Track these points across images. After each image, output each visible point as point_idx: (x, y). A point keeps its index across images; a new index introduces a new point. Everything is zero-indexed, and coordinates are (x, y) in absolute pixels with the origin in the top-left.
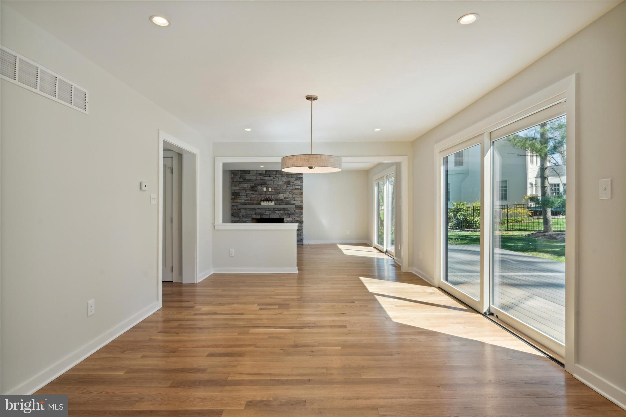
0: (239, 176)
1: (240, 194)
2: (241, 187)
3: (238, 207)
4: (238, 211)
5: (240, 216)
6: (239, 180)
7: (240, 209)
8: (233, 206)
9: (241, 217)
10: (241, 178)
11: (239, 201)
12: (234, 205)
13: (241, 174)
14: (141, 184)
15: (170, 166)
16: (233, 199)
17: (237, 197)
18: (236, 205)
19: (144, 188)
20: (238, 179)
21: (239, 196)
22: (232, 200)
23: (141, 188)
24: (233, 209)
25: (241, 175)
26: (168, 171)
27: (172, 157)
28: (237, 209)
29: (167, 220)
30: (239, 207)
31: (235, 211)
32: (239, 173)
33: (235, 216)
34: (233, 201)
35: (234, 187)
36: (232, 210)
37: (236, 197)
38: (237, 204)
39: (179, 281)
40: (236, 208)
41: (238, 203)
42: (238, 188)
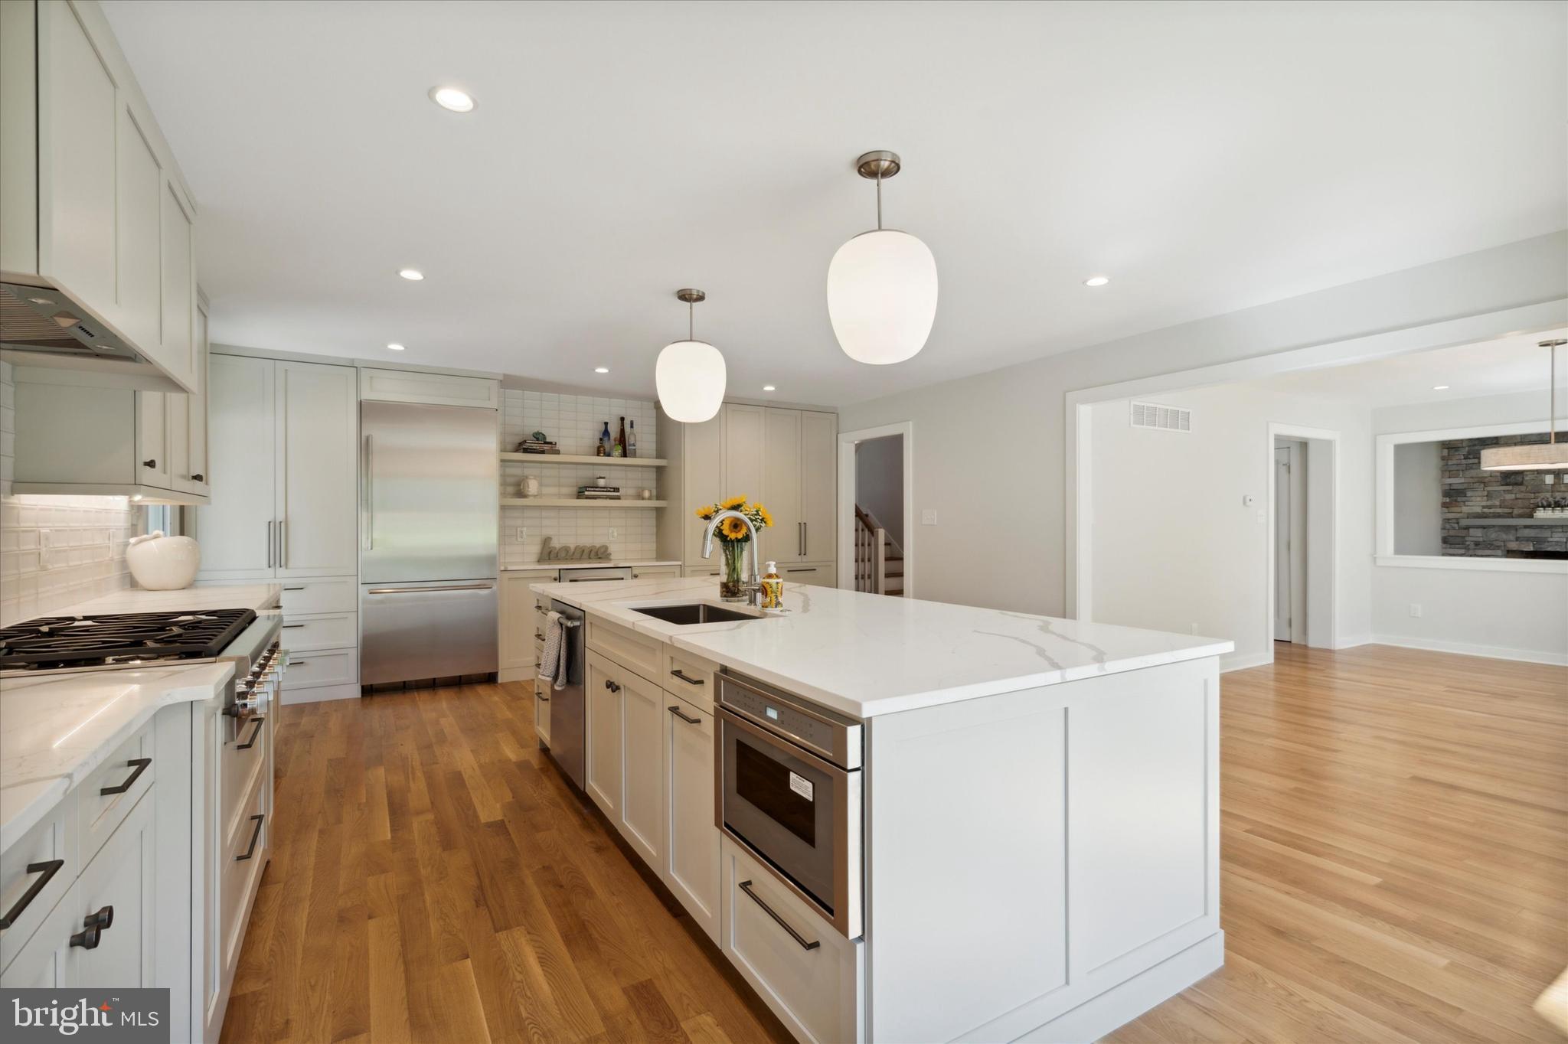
0: (1465, 451)
1: (1469, 494)
2: (1472, 477)
3: (1460, 524)
4: (1463, 533)
5: (1468, 543)
6: (1464, 462)
7: (1467, 528)
8: (1447, 521)
9: (1472, 546)
10: (1471, 457)
11: (1465, 509)
12: (1449, 519)
13: (1469, 446)
14: (1244, 498)
15: (1286, 462)
16: (1444, 505)
17: (1459, 499)
18: (1457, 519)
19: (1248, 503)
20: (1463, 457)
21: (1464, 499)
22: (1442, 507)
23: (1245, 503)
24: (1448, 526)
25: (1473, 448)
26: (1283, 470)
27: (1289, 448)
28: (1460, 528)
29: (1282, 546)
30: (1464, 522)
31: (1452, 533)
32: (1464, 445)
33: (1451, 544)
34: (1445, 510)
35: (1450, 477)
36: (1443, 528)
37: (1456, 501)
38: (1458, 515)
39: (1303, 643)
40: (1456, 525)
41: (1460, 514)
42: (1462, 480)
